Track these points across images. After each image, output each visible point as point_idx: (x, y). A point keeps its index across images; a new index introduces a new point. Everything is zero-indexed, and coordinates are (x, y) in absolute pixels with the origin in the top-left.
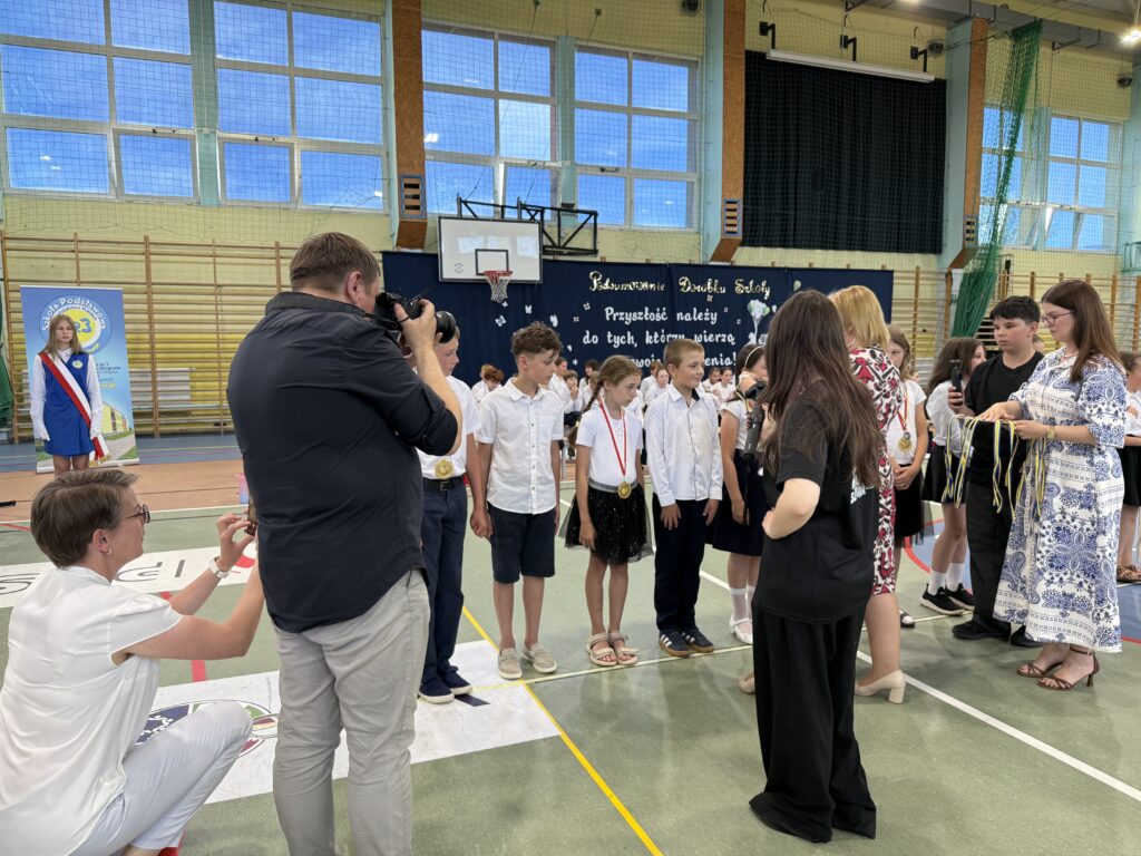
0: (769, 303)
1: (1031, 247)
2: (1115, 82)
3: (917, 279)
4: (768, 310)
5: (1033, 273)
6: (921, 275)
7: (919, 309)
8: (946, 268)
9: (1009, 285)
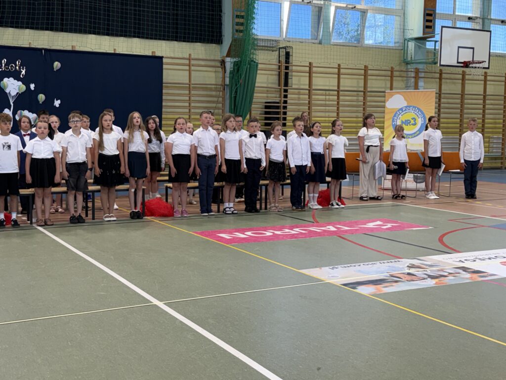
0: (26, 81)
1: (318, 41)
3: (189, 66)
4: (24, 88)
5: (310, 63)
6: (193, 62)
7: (193, 92)
8: (223, 57)
9: (289, 73)
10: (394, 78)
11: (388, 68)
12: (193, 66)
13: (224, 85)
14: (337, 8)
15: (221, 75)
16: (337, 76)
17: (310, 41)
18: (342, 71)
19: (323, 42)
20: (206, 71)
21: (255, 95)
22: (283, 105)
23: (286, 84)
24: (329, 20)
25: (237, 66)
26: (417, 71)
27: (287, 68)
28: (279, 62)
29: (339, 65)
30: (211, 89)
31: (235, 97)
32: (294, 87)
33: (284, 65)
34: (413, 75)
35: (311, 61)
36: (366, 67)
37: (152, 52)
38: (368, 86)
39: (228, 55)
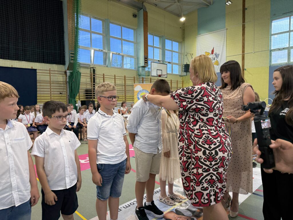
1: (106, 66)
2: (132, 16)
5: (103, 74)
7: (52, 85)
8: (66, 70)
9: (95, 78)
10: (135, 81)
11: (133, 77)
12: (51, 73)
13: (66, 82)
14: (112, 53)
15: (65, 78)
16: (114, 79)
17: (103, 66)
18: (116, 77)
19: (108, 66)
20: (58, 76)
21: (80, 86)
22: (93, 90)
23: (94, 82)
24: (110, 58)
25: (72, 74)
26: (143, 78)
27: (94, 75)
28: (91, 73)
29: (115, 75)
30: (61, 84)
31: (71, 87)
32: (97, 83)
33: (93, 74)
34: (141, 79)
35: (103, 73)
36: (125, 76)
37: (31, 67)
38: (126, 83)
39: (68, 70)
